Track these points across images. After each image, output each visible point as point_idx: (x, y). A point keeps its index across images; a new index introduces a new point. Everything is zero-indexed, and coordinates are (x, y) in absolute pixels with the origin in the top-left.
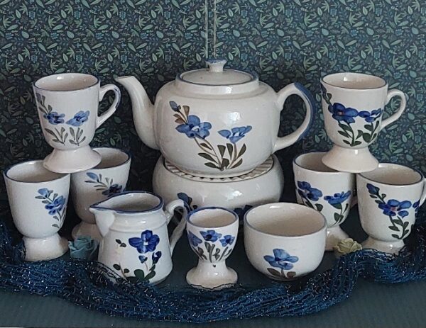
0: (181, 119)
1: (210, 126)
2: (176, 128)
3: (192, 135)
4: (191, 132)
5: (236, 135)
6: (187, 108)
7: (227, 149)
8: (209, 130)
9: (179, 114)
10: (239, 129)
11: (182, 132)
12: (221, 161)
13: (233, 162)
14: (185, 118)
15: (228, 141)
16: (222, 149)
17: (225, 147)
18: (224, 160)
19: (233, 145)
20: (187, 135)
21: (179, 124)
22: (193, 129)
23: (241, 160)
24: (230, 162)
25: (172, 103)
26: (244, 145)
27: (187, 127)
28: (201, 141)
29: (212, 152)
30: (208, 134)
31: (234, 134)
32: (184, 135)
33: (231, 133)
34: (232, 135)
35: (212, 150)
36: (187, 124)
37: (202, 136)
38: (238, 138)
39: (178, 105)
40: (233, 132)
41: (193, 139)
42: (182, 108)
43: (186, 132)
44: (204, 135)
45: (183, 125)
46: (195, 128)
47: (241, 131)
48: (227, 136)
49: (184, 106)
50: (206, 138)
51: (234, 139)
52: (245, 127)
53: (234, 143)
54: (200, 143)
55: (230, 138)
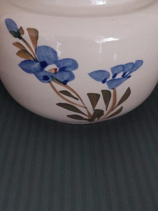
0: (25, 51)
2: (19, 65)
3: (46, 79)
4: (43, 74)
5: (117, 77)
6: (34, 33)
7: (101, 97)
8: (75, 72)
9: (21, 42)
10: (123, 67)
11: (28, 71)
12: (92, 113)
13: (109, 112)
14: (31, 50)
15: (105, 87)
16: (94, 98)
17: (98, 96)
19: (112, 91)
20: (37, 76)
21: (23, 60)
22: (47, 69)
23: (122, 108)
24: (105, 112)
25: (10, 24)
26: (129, 89)
27: (37, 65)
28: (60, 88)
29: (79, 102)
30: (72, 77)
31: (115, 76)
32: (32, 78)
33: (109, 75)
34: (111, 78)
35: (78, 99)
36: (37, 61)
37: (63, 81)
38: (120, 82)
39: (19, 27)
40: (113, 72)
41: (48, 85)
42: (26, 33)
43: (36, 73)
44: (66, 78)
45: (30, 61)
46: (50, 68)
47: (126, 69)
48: (103, 79)
49: (28, 29)
50: (68, 84)
51: (115, 82)
52: (132, 63)
53: (113, 89)
54: (58, 90)
55: (108, 82)
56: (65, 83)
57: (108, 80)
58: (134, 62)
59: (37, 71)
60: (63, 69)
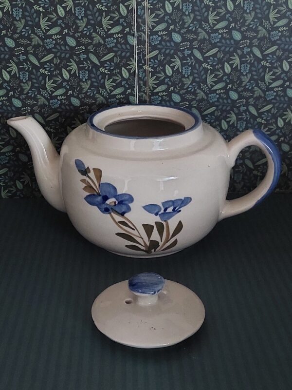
0: (91, 187)
1: (131, 199)
2: (85, 198)
3: (107, 210)
4: (104, 206)
5: (168, 211)
6: (98, 173)
7: (155, 229)
8: (131, 205)
9: (87, 179)
10: (173, 202)
11: (92, 204)
12: (148, 243)
13: (164, 244)
14: (96, 186)
15: (158, 219)
16: (148, 229)
17: (152, 227)
18: (152, 242)
19: (164, 223)
20: (99, 208)
21: (88, 194)
22: (108, 202)
23: (176, 240)
24: (161, 244)
25: (79, 164)
26: (180, 222)
27: (99, 199)
28: (119, 218)
29: (135, 232)
30: (129, 209)
31: (166, 210)
32: (95, 209)
33: (161, 209)
34: (162, 211)
35: (134, 230)
36: (100, 195)
37: (120, 212)
38: (171, 215)
39: (86, 167)
40: (164, 207)
41: (109, 215)
42: (92, 171)
43: (98, 205)
44: (123, 210)
45: (94, 195)
46: (111, 201)
47: (176, 205)
48: (156, 212)
49: (94, 169)
50: (125, 215)
51: (166, 215)
52: (181, 199)
53: (165, 221)
54: (117, 221)
55: (160, 215)
56: (122, 214)
57: (160, 213)
58: (183, 199)
59: (100, 204)
60: (121, 203)
